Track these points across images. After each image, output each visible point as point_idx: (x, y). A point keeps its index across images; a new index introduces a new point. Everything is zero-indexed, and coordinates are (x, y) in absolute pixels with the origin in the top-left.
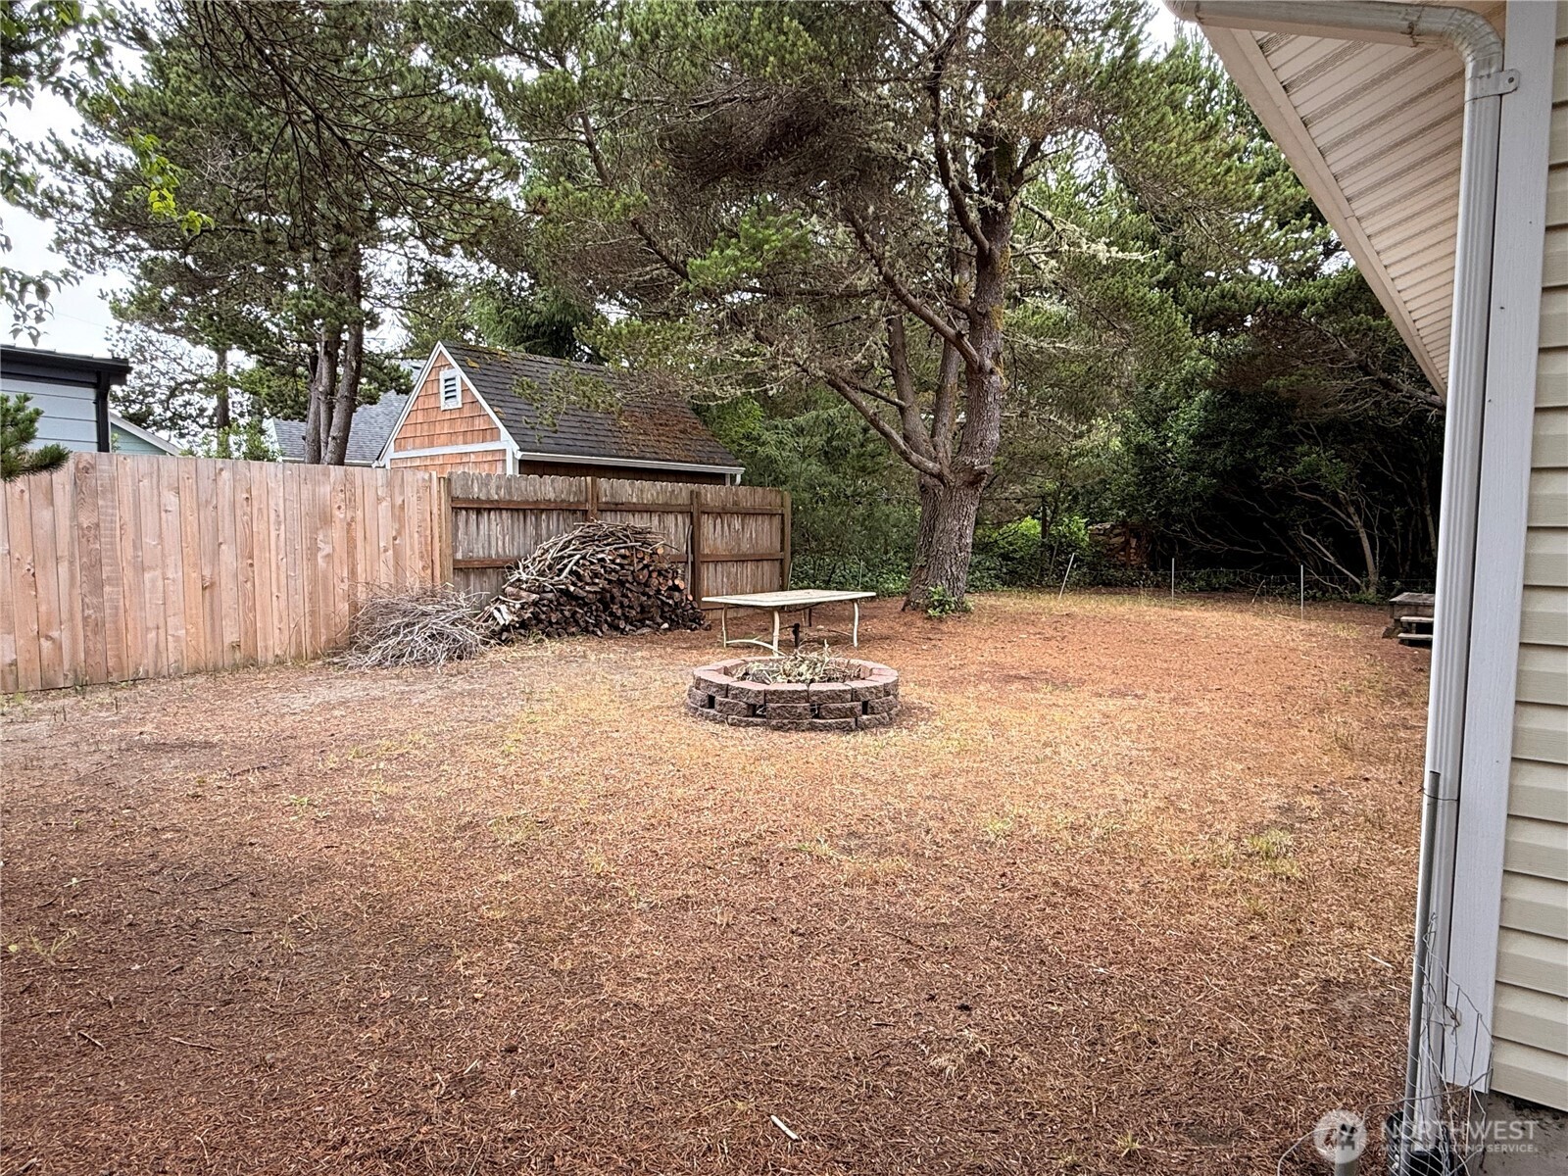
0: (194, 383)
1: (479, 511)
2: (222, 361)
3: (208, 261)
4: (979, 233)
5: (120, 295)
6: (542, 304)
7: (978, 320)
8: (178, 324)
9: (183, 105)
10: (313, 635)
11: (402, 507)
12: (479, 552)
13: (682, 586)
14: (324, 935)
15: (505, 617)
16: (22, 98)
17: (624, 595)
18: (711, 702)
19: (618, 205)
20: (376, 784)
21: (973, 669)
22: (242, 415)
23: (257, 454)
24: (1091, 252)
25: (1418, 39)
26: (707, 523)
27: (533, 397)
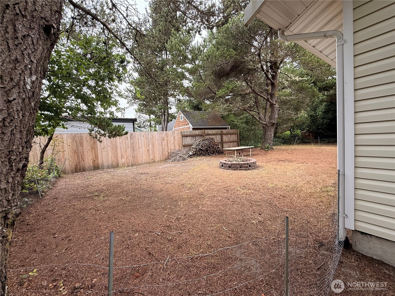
0: (146, 121)
1: (186, 137)
2: (150, 117)
3: (147, 102)
4: (271, 79)
5: (136, 109)
6: (195, 102)
7: (272, 95)
8: (144, 112)
9: (142, 80)
10: (163, 157)
11: (175, 137)
12: (186, 143)
13: (220, 147)
14: (161, 199)
15: (191, 153)
16: (121, 84)
17: (210, 149)
18: (223, 166)
19: (205, 85)
20: (170, 178)
21: (273, 159)
22: (153, 125)
23: (155, 130)
24: (295, 79)
25: (327, 37)
26: (224, 136)
27: (194, 117)
